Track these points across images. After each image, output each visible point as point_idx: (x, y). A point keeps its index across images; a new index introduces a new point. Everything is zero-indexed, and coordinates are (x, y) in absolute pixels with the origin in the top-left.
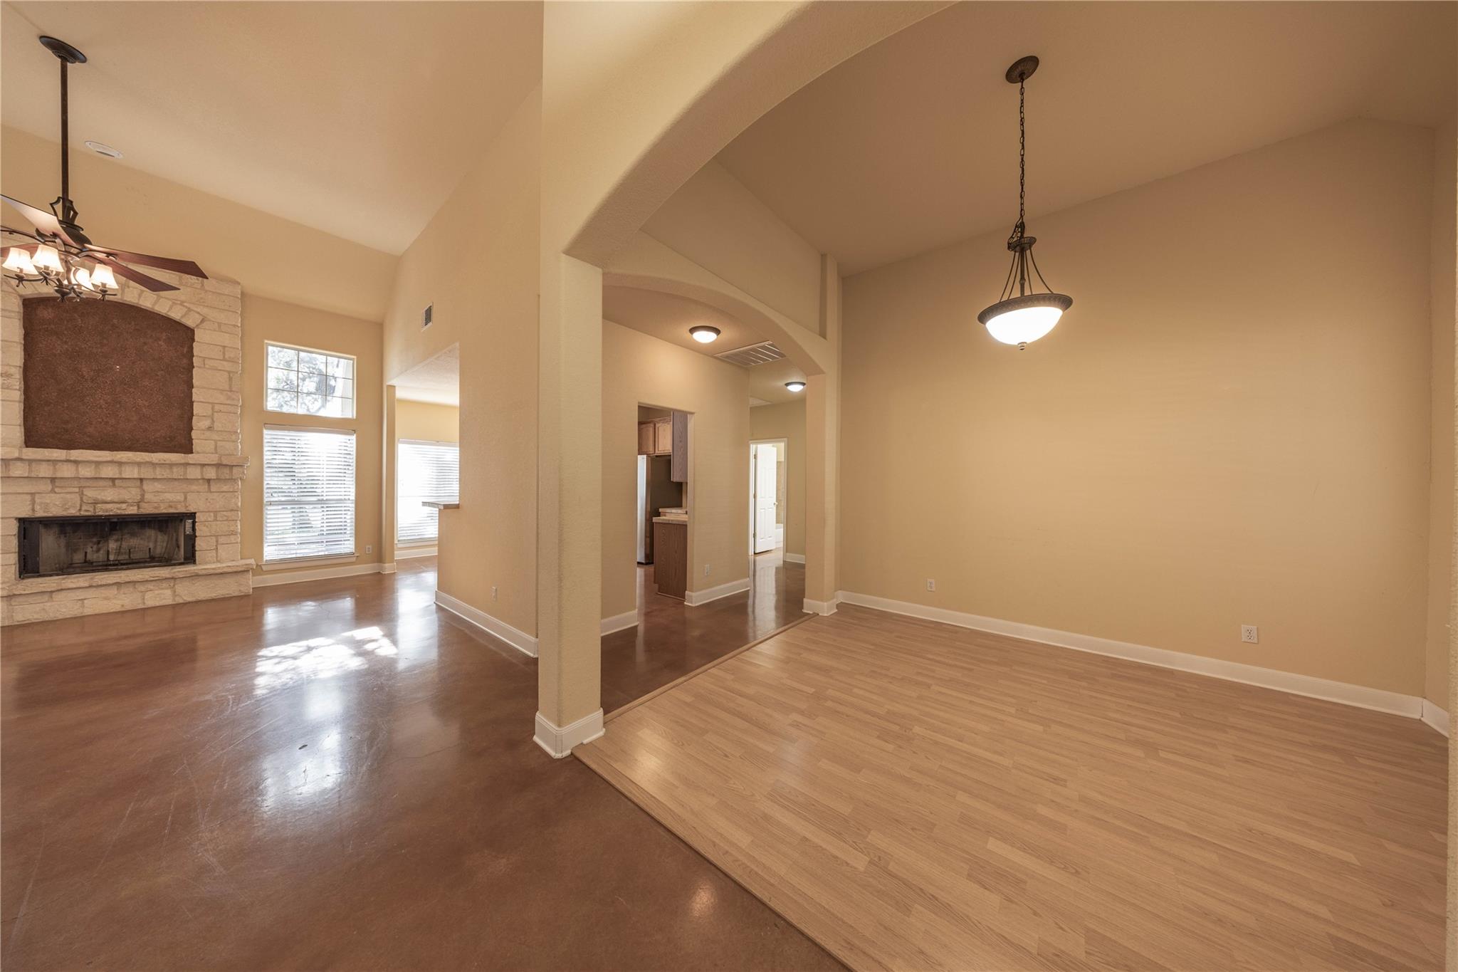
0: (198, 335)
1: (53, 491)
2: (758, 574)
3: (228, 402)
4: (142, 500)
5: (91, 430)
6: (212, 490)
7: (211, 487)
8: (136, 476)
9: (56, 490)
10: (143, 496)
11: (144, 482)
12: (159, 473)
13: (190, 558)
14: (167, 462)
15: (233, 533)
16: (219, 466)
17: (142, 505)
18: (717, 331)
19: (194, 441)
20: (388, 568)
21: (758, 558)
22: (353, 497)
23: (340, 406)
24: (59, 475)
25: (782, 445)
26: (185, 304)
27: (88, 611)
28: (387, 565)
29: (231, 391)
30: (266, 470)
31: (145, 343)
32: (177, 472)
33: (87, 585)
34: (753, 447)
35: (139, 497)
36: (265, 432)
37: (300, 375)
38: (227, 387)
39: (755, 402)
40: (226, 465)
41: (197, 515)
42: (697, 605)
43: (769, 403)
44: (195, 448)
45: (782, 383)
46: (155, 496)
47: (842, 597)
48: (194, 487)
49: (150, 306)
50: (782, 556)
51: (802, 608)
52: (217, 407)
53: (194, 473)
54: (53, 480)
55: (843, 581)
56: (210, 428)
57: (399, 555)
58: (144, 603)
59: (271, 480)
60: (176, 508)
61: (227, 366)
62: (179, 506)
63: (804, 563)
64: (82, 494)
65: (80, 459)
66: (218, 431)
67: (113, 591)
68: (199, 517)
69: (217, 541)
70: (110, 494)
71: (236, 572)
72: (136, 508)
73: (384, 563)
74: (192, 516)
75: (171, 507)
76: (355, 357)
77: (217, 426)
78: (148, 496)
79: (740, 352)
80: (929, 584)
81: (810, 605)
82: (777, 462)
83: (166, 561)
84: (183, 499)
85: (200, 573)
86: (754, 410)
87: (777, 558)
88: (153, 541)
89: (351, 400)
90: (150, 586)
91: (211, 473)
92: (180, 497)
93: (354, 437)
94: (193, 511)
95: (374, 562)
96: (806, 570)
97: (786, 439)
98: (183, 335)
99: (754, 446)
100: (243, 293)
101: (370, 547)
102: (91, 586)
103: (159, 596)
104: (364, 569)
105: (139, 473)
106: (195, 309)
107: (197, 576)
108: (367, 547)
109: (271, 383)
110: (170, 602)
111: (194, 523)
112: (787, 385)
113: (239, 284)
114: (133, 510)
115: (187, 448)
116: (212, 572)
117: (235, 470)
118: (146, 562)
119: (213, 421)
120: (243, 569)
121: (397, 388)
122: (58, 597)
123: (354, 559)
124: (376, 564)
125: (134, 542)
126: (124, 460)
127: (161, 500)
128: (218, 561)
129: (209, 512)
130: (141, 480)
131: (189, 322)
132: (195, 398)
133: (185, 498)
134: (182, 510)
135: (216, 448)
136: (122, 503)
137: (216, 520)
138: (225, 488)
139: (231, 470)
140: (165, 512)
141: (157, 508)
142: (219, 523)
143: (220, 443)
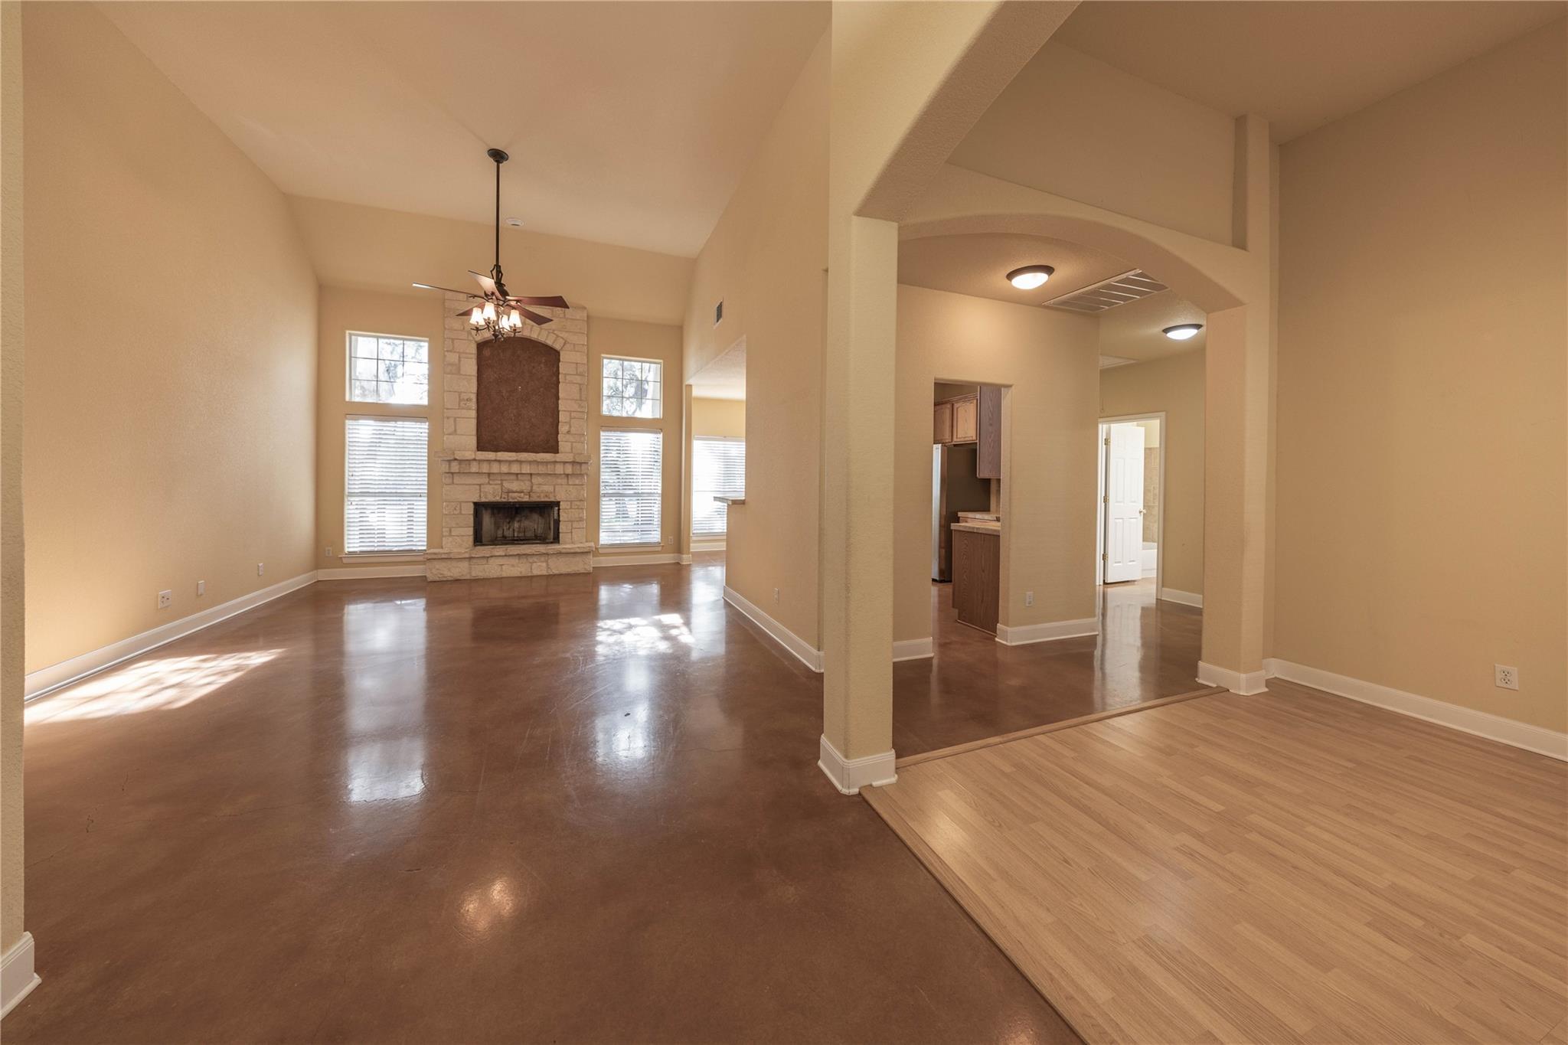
0: (564, 357)
1: (489, 483)
2: (1110, 613)
3: (579, 409)
4: (531, 491)
5: (506, 436)
6: (570, 483)
7: (569, 481)
8: (528, 472)
9: (491, 482)
10: (532, 487)
11: (533, 477)
12: (542, 469)
13: (556, 539)
14: (546, 461)
15: (581, 520)
16: (573, 463)
17: (531, 494)
18: (1049, 270)
19: (560, 443)
20: (686, 559)
21: (1110, 590)
22: (660, 492)
23: (650, 410)
24: (492, 472)
25: (1155, 424)
26: (555, 332)
27: (504, 575)
28: (684, 556)
29: (581, 400)
30: (602, 466)
31: (534, 367)
32: (550, 469)
33: (504, 554)
34: (1103, 428)
35: (529, 488)
36: (602, 433)
37: (624, 382)
38: (578, 398)
39: (1106, 362)
40: (578, 463)
41: (561, 503)
42: (1014, 644)
43: (1133, 362)
44: (561, 448)
45: (1156, 330)
46: (538, 487)
47: (1276, 669)
48: (559, 481)
49: (536, 337)
50: (1155, 591)
51: (1196, 676)
52: (573, 414)
53: (559, 469)
54: (489, 474)
55: (1277, 644)
56: (569, 432)
57: (694, 547)
58: (531, 572)
59: (606, 476)
60: (549, 498)
61: (578, 379)
62: (551, 496)
63: (1201, 607)
64: (502, 484)
65: (501, 459)
66: (572, 434)
67: (514, 561)
68: (562, 505)
69: (572, 526)
70: (515, 486)
71: (582, 553)
72: (528, 497)
73: (683, 554)
74: (558, 504)
75: (546, 496)
76: (661, 361)
77: (573, 430)
78: (535, 488)
79: (1083, 293)
80: (1499, 676)
81: (1209, 672)
82: (1145, 449)
83: (541, 539)
85: (564, 551)
86: (1105, 373)
87: (1148, 593)
88: (534, 524)
89: (658, 402)
90: (535, 559)
91: (569, 470)
92: (551, 489)
93: (661, 436)
94: (559, 500)
95: (674, 553)
96: (1205, 618)
97: (1163, 414)
98: (551, 356)
99: (1105, 426)
100: (588, 317)
101: (671, 537)
102: (506, 556)
103: (539, 568)
104: (667, 558)
105: (530, 469)
106: (561, 335)
107: (560, 553)
108: (670, 537)
109: (606, 392)
110: (545, 573)
111: (559, 509)
112: (1166, 331)
113: (585, 308)
114: (526, 499)
115: (554, 449)
116: (569, 551)
117: (584, 466)
118: (532, 540)
119: (570, 427)
120: (586, 550)
121: (693, 387)
122: (491, 561)
123: (660, 549)
124: (676, 555)
125: (526, 523)
126: (523, 459)
127: (542, 490)
128: (572, 543)
129: (567, 501)
130: (531, 474)
131: (557, 347)
132: (560, 408)
133: (554, 489)
134: (552, 499)
135: (572, 449)
136: (522, 492)
137: (571, 508)
138: (577, 482)
139: (581, 467)
140: (543, 500)
141: (539, 497)
142: (573, 510)
143: (574, 444)
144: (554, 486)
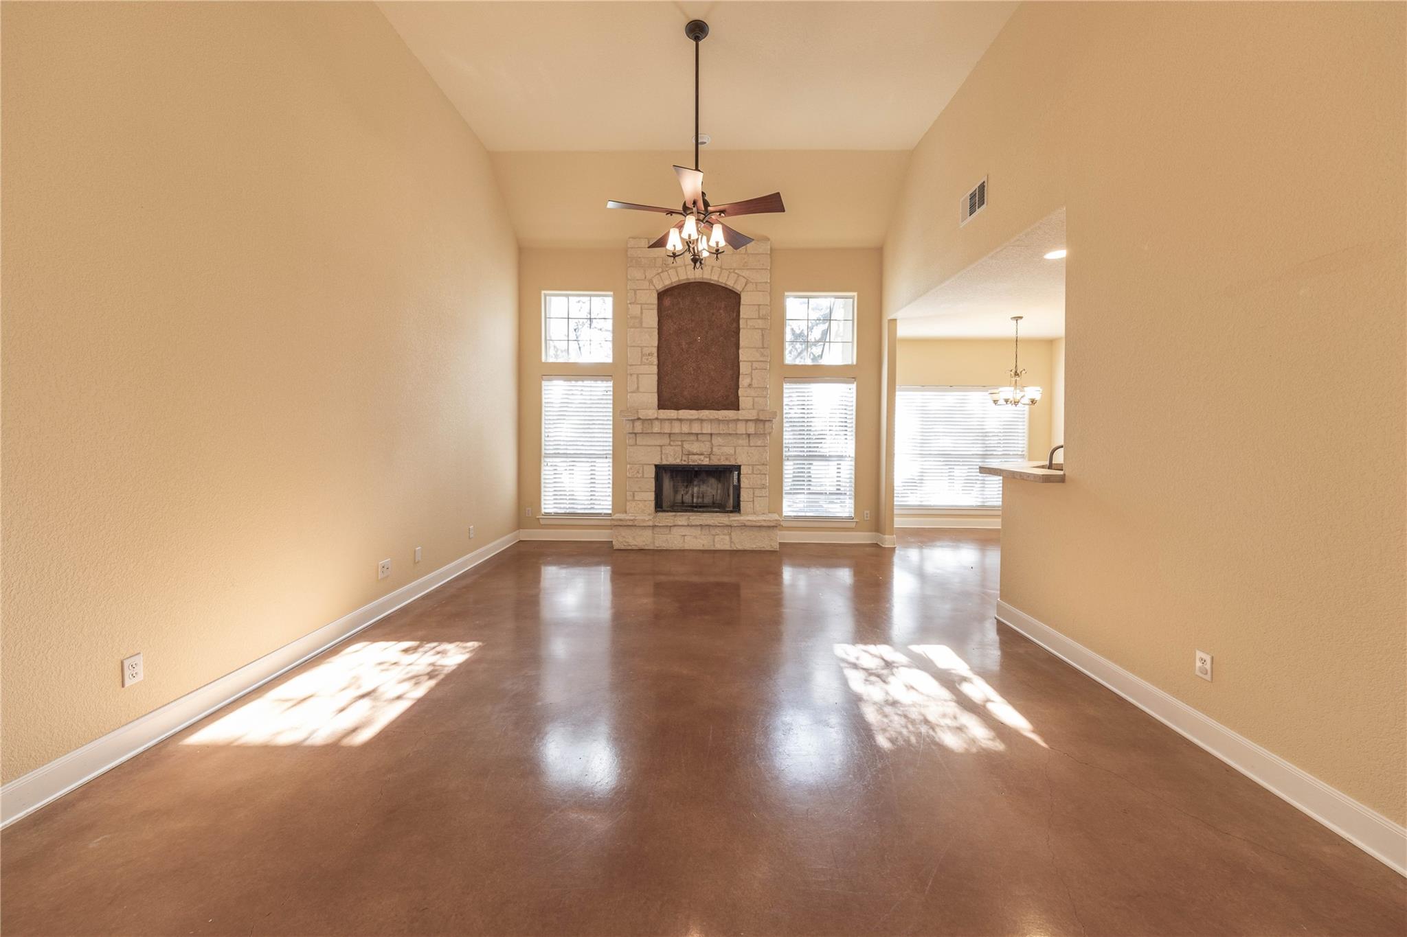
0: (745, 299)
1: (670, 444)
3: (761, 359)
4: (711, 453)
5: (686, 393)
6: (752, 444)
7: (751, 441)
8: (710, 432)
9: (672, 443)
10: (712, 448)
11: (714, 437)
12: (723, 429)
13: (737, 508)
14: (727, 419)
15: (763, 487)
16: (757, 421)
17: (712, 457)
19: (740, 399)
20: (888, 541)
22: (853, 455)
23: (840, 353)
24: (673, 432)
26: (736, 271)
27: (687, 547)
28: (887, 536)
29: (763, 348)
30: (785, 425)
31: (713, 314)
32: (731, 428)
33: (686, 524)
35: (710, 450)
36: (785, 386)
37: (810, 325)
38: (761, 346)
40: (762, 420)
41: (742, 467)
44: (742, 405)
46: (719, 449)
48: (740, 442)
49: (715, 279)
52: (755, 365)
53: (741, 428)
54: (670, 434)
56: (750, 385)
57: (899, 523)
58: (714, 545)
59: (788, 437)
60: (730, 461)
61: (760, 323)
62: (732, 459)
64: (682, 446)
65: (683, 417)
66: (754, 388)
67: (697, 532)
68: (743, 470)
69: (753, 494)
70: (695, 447)
71: (769, 527)
72: (708, 459)
73: (885, 534)
74: (738, 468)
75: (727, 459)
76: (855, 294)
77: (755, 384)
78: (715, 449)
83: (718, 506)
84: (733, 453)
85: (748, 523)
88: (711, 489)
89: (850, 344)
90: (717, 531)
91: (751, 429)
92: (732, 450)
93: (854, 386)
94: (739, 464)
95: (871, 531)
98: (731, 298)
100: (771, 249)
101: (868, 512)
102: (688, 525)
103: (722, 542)
104: (863, 538)
105: (711, 428)
106: (743, 274)
107: (744, 526)
108: (866, 512)
109: (788, 336)
110: (727, 547)
111: (739, 475)
113: (769, 240)
114: (706, 462)
115: (735, 406)
116: (754, 524)
117: (767, 424)
118: (710, 507)
119: (752, 379)
120: (773, 524)
121: (898, 321)
122: (674, 530)
123: (853, 525)
124: (875, 533)
125: (704, 488)
126: (704, 418)
127: (721, 454)
128: (754, 513)
129: (749, 465)
130: (711, 434)
131: (738, 288)
132: (741, 358)
133: (735, 452)
134: (733, 463)
135: (753, 405)
136: (702, 454)
137: (753, 473)
138: (759, 443)
139: (764, 425)
140: (723, 463)
141: (719, 460)
142: (755, 476)
143: (756, 399)
144: (735, 447)
